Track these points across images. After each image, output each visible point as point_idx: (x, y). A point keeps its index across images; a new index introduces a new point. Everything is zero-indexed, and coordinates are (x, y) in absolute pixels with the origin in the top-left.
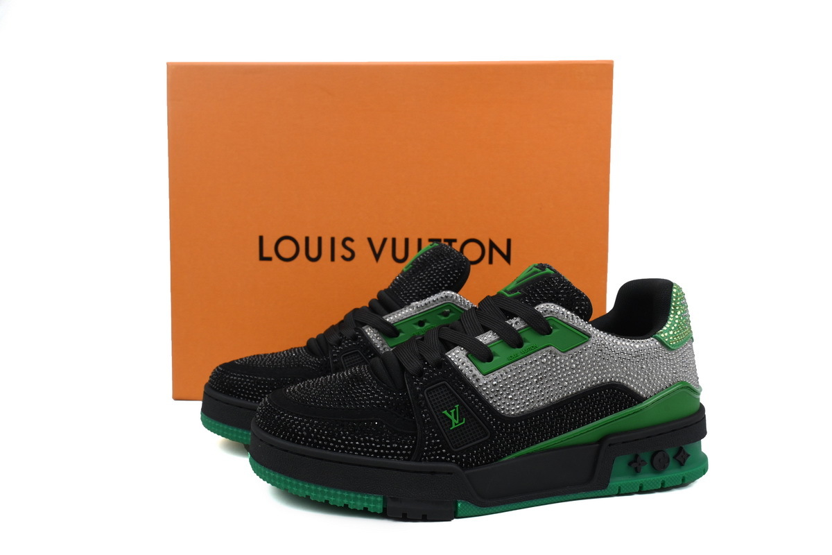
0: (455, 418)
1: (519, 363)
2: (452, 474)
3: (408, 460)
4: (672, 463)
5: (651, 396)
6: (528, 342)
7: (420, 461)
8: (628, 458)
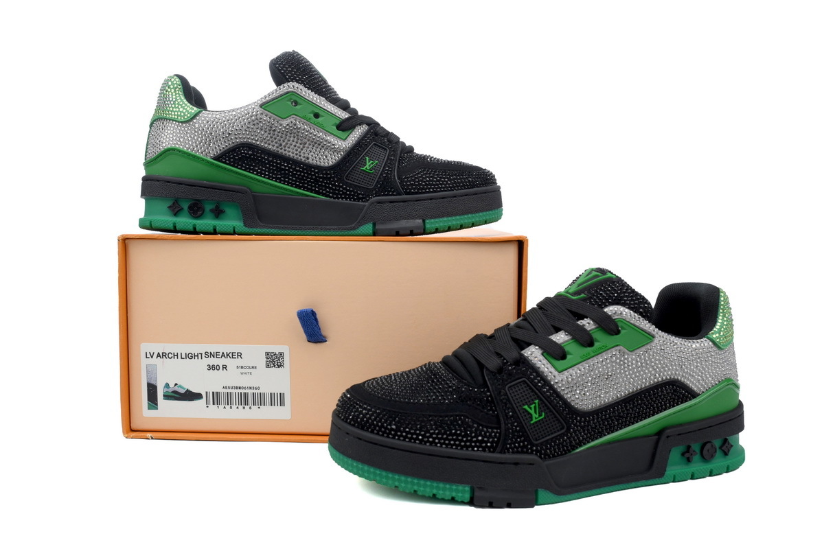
0: (535, 412)
1: (591, 362)
2: (533, 464)
3: (493, 452)
4: (719, 453)
5: (703, 392)
6: (599, 342)
7: (505, 453)
8: (682, 448)
